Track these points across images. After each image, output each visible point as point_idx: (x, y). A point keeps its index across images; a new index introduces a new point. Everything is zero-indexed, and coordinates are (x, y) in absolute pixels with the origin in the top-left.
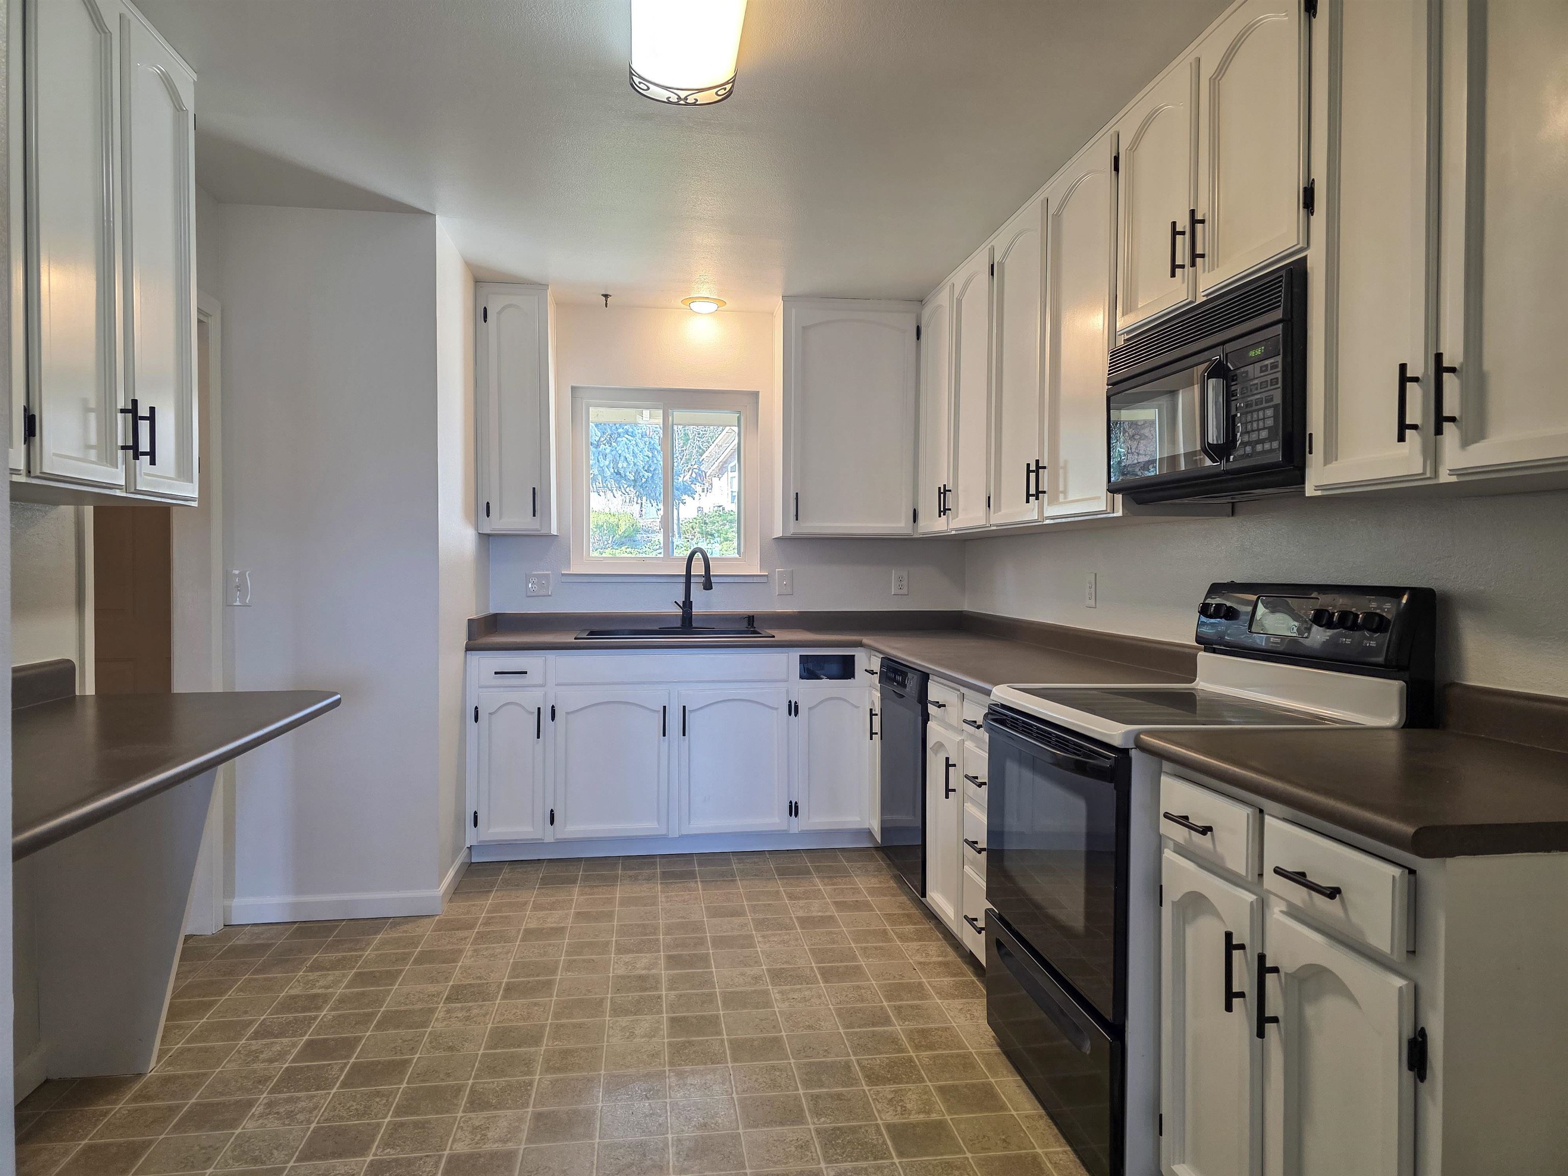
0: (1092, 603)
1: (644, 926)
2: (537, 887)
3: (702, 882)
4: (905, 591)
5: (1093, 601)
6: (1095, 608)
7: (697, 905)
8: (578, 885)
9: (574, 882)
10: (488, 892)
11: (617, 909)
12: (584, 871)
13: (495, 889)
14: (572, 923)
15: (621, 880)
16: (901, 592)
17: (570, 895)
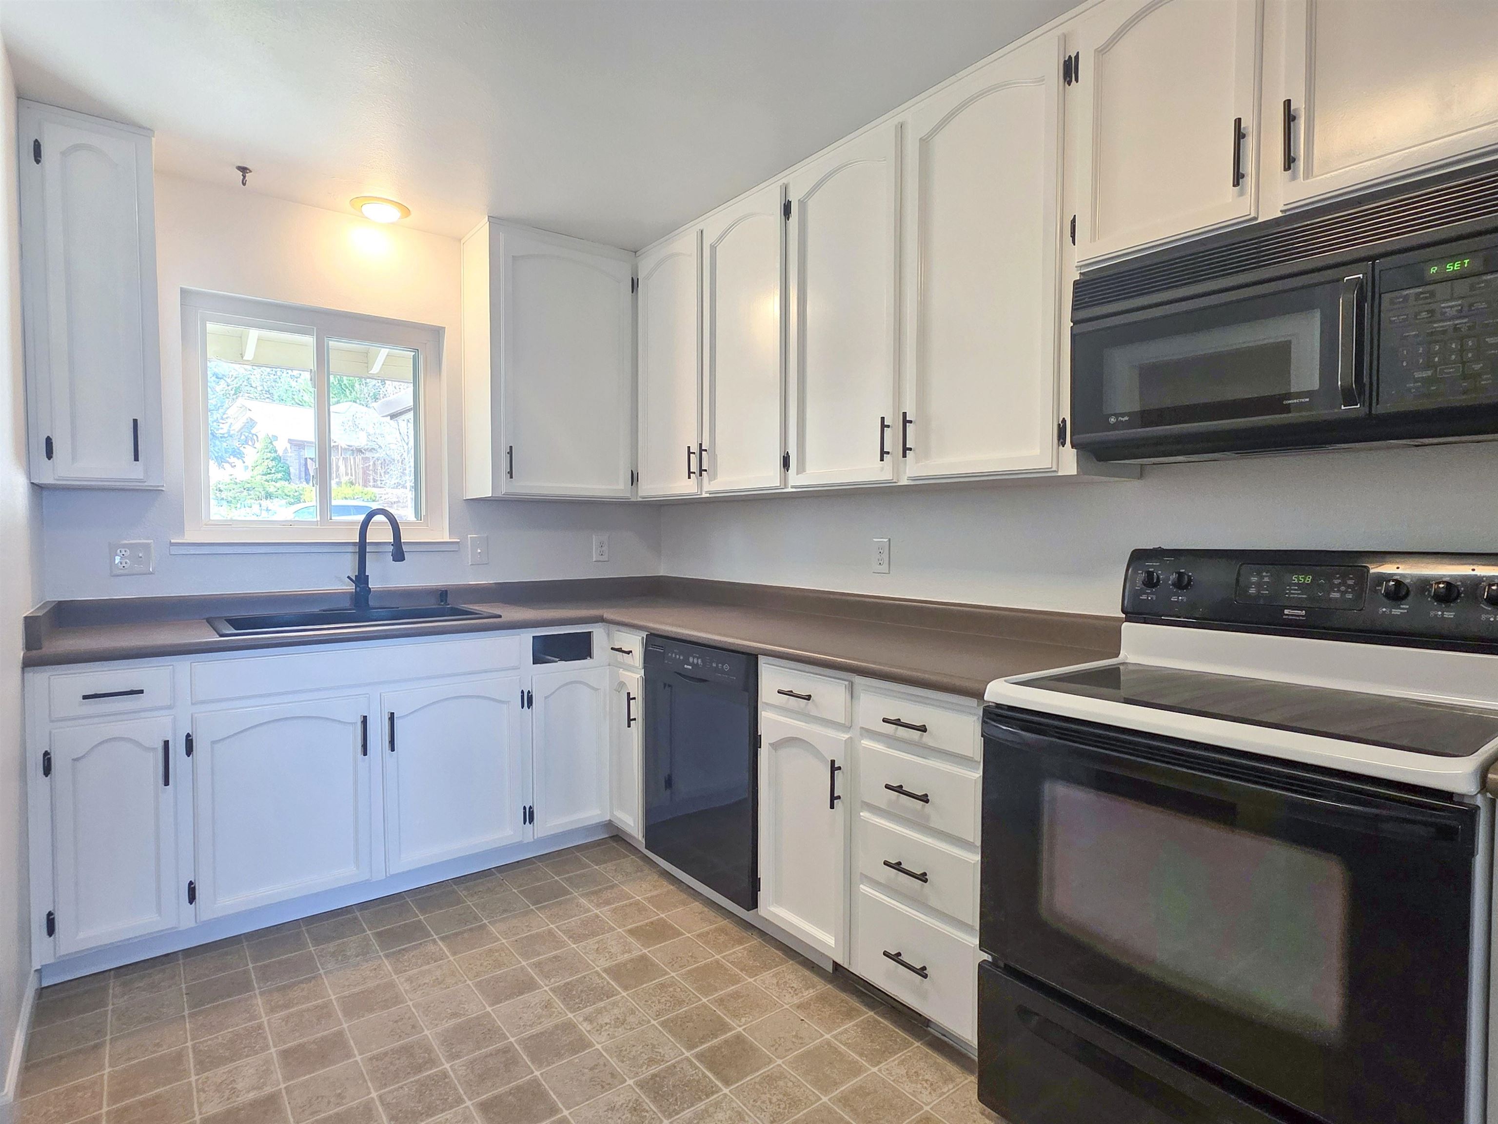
0: (884, 568)
1: (406, 1050)
2: (186, 1013)
3: (442, 939)
4: (605, 558)
5: (885, 566)
6: (889, 573)
7: (460, 985)
8: (257, 992)
9: (246, 986)
10: (96, 1047)
11: (345, 1026)
12: (255, 960)
13: (108, 1037)
14: (286, 1079)
15: (321, 964)
16: (601, 558)
17: (253, 1018)
